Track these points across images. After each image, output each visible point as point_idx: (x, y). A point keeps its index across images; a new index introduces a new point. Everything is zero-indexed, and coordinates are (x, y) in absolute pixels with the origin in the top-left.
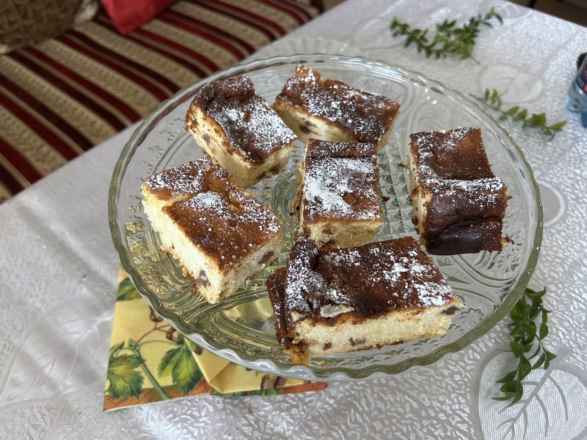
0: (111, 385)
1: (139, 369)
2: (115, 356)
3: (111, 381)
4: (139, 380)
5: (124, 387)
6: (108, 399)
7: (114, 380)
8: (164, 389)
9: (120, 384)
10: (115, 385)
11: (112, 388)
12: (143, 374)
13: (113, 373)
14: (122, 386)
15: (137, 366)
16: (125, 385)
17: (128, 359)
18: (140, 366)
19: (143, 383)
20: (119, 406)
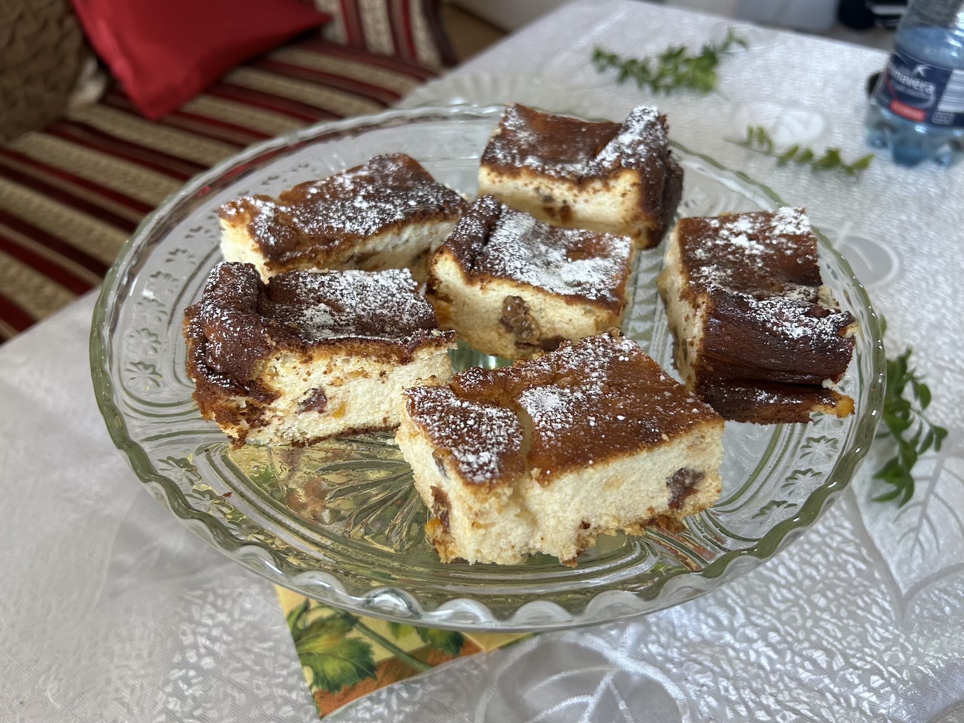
0: (316, 674)
1: (355, 634)
2: (300, 625)
3: (312, 667)
4: (365, 651)
5: (343, 669)
6: (322, 697)
7: (318, 663)
8: (413, 655)
9: (332, 668)
10: (323, 671)
11: (319, 678)
12: (367, 640)
13: (309, 654)
14: (337, 668)
15: (350, 630)
16: (342, 665)
17: (329, 624)
18: (354, 629)
19: (373, 653)
20: (348, 701)
